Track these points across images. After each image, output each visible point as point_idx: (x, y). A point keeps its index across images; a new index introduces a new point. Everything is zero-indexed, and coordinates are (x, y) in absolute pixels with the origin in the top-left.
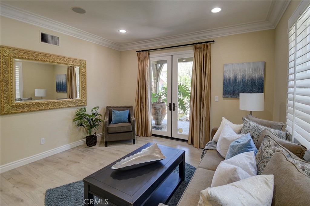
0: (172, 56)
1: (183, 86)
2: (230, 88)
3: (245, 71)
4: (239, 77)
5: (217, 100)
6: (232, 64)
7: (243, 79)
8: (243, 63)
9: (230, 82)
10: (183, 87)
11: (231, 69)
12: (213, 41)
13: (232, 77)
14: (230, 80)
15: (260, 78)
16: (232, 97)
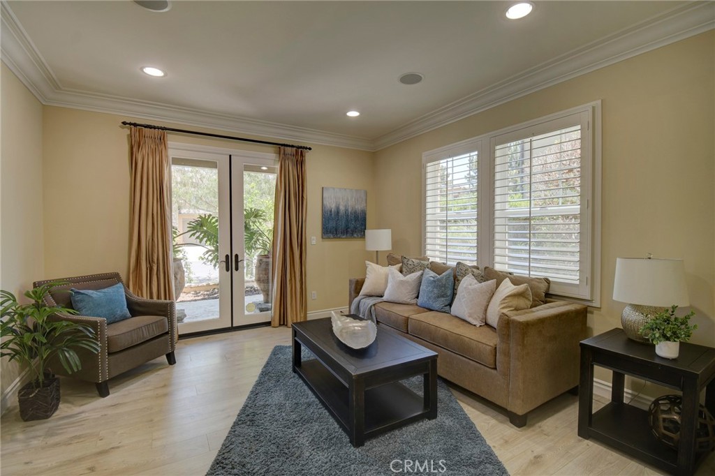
0: (230, 156)
1: (214, 220)
2: (332, 224)
3: (348, 199)
4: (342, 208)
5: (314, 242)
6: (334, 189)
7: (346, 210)
8: (345, 189)
9: (331, 215)
10: (214, 223)
11: (332, 196)
12: (310, 149)
13: (333, 206)
14: (331, 211)
15: (362, 211)
16: (334, 238)
